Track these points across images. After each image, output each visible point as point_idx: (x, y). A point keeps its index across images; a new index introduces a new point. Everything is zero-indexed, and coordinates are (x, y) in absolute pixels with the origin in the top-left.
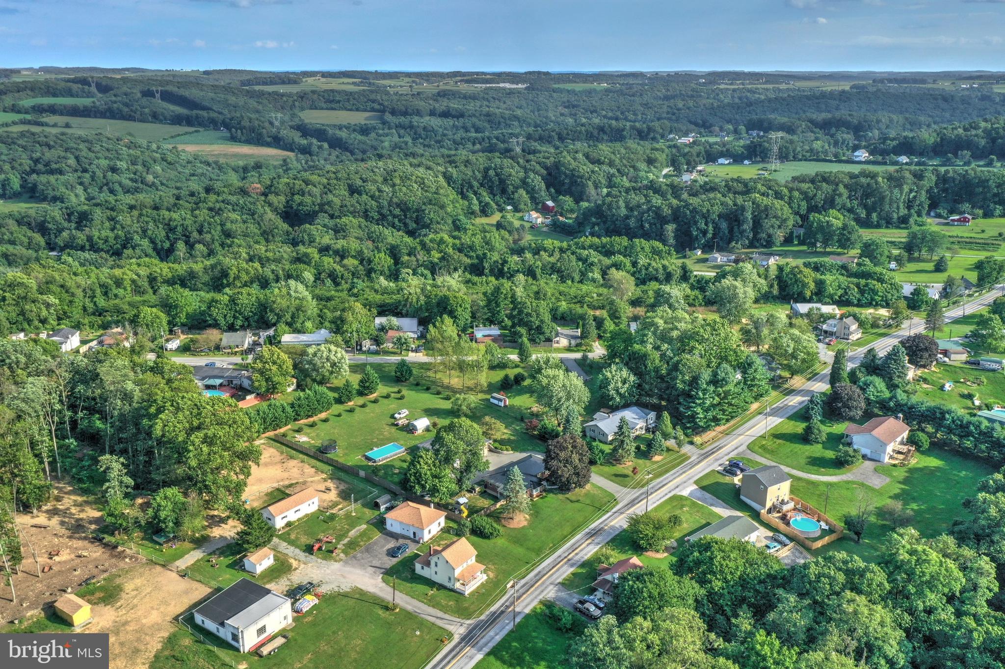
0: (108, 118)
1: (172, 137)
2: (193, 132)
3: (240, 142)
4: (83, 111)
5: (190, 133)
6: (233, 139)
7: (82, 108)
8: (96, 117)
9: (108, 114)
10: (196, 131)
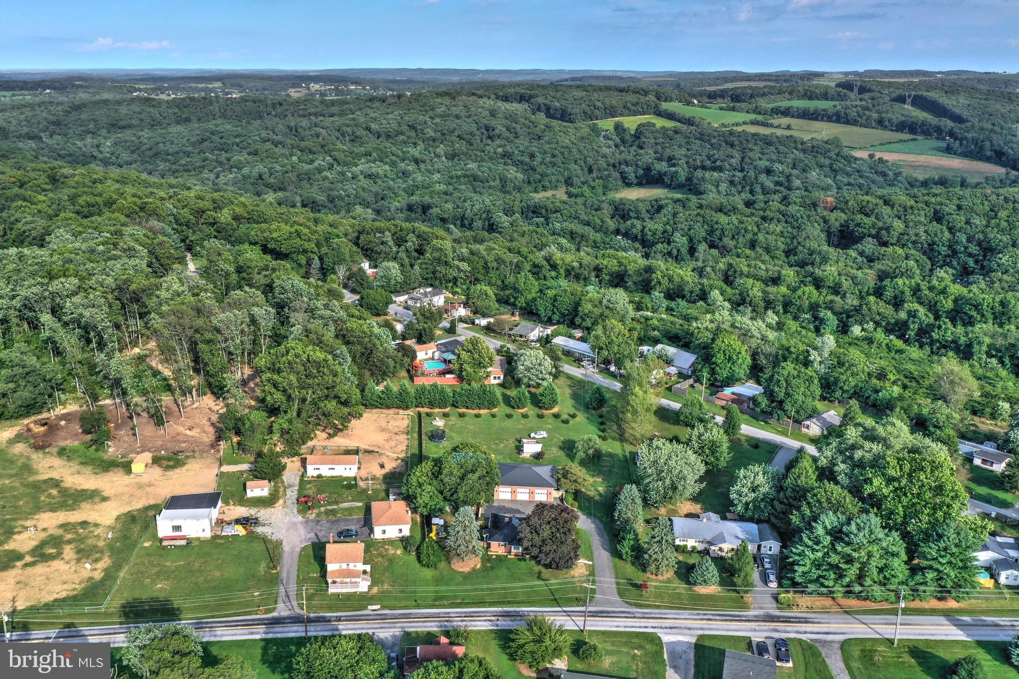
0: (833, 122)
1: (882, 144)
2: (908, 140)
3: (955, 154)
4: (812, 114)
5: (905, 141)
6: (949, 150)
7: (812, 111)
8: (822, 120)
9: (834, 118)
10: (913, 140)
